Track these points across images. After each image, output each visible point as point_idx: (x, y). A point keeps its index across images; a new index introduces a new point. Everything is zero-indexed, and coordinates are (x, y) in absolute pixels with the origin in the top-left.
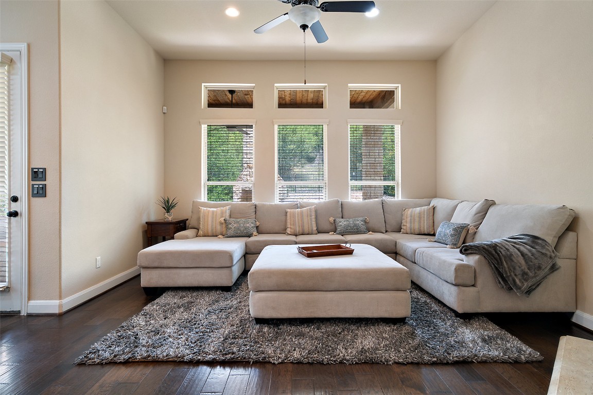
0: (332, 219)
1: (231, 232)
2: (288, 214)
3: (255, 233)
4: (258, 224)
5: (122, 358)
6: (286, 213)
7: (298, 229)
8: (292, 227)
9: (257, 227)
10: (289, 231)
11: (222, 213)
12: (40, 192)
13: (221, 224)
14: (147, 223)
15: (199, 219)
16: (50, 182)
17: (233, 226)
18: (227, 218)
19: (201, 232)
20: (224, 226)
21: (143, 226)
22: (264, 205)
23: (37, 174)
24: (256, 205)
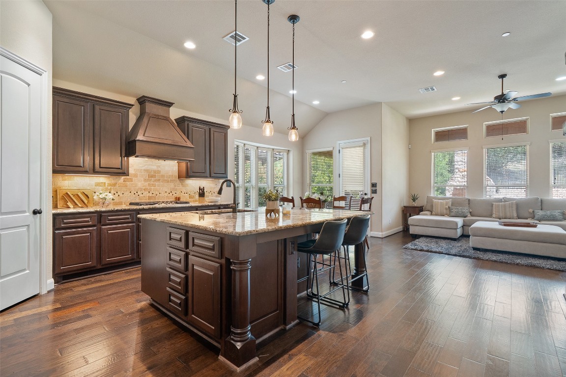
0: (531, 210)
1: (452, 214)
2: (494, 206)
3: (469, 215)
4: (471, 211)
5: (419, 249)
6: (493, 205)
7: (501, 215)
8: (497, 213)
9: (470, 212)
10: (494, 216)
11: (447, 203)
12: (374, 192)
13: (446, 209)
14: (404, 207)
15: (432, 206)
16: (378, 188)
17: (454, 210)
18: (450, 206)
19: (433, 213)
20: (448, 210)
21: (402, 208)
22: (475, 200)
23: (374, 185)
24: (469, 200)
